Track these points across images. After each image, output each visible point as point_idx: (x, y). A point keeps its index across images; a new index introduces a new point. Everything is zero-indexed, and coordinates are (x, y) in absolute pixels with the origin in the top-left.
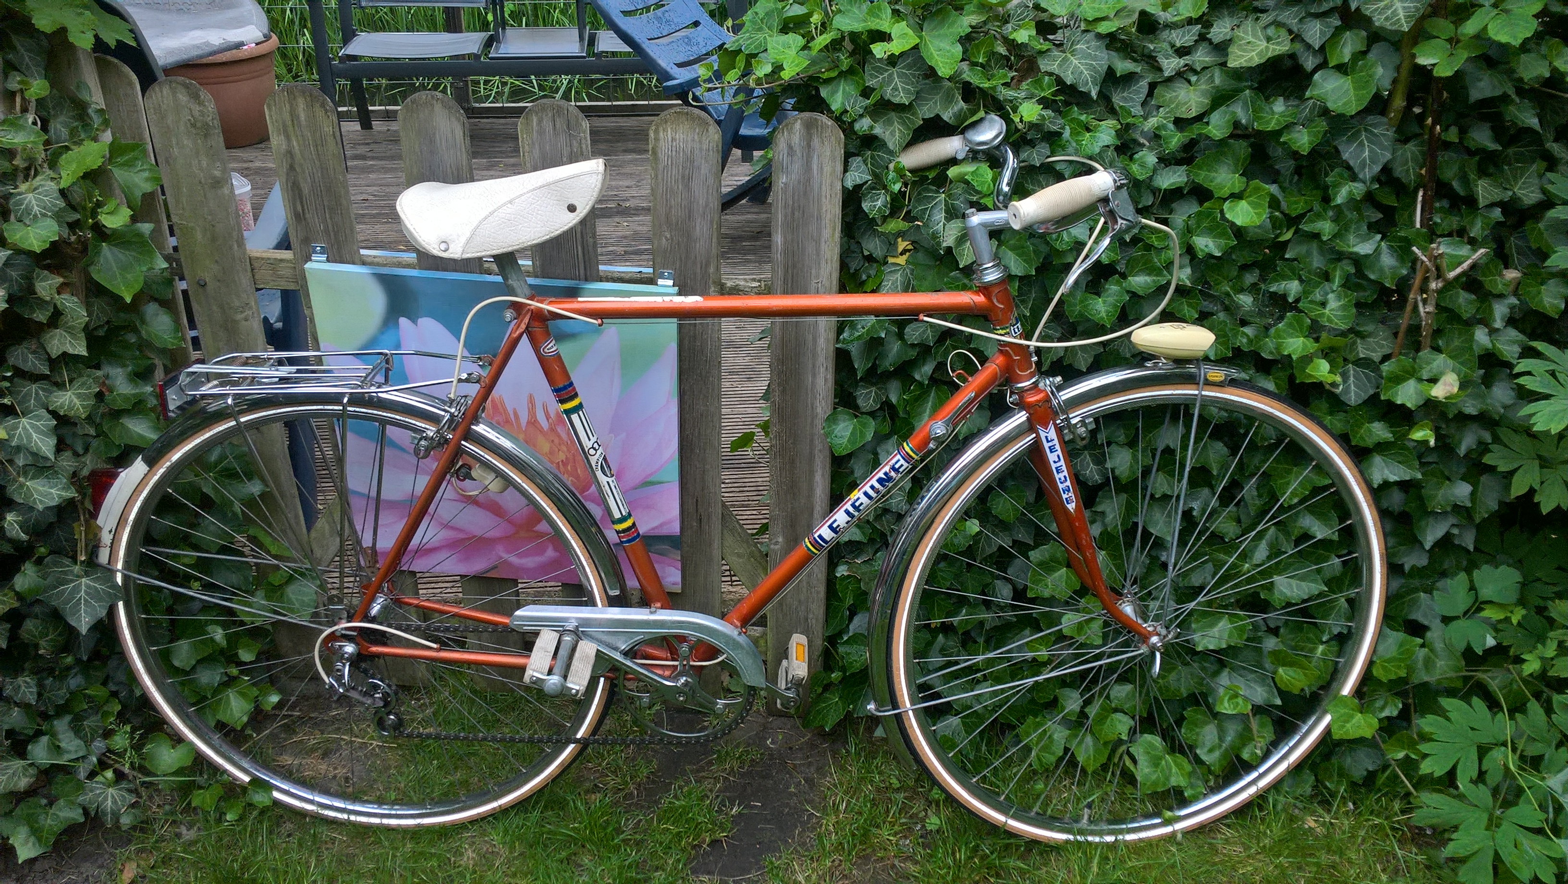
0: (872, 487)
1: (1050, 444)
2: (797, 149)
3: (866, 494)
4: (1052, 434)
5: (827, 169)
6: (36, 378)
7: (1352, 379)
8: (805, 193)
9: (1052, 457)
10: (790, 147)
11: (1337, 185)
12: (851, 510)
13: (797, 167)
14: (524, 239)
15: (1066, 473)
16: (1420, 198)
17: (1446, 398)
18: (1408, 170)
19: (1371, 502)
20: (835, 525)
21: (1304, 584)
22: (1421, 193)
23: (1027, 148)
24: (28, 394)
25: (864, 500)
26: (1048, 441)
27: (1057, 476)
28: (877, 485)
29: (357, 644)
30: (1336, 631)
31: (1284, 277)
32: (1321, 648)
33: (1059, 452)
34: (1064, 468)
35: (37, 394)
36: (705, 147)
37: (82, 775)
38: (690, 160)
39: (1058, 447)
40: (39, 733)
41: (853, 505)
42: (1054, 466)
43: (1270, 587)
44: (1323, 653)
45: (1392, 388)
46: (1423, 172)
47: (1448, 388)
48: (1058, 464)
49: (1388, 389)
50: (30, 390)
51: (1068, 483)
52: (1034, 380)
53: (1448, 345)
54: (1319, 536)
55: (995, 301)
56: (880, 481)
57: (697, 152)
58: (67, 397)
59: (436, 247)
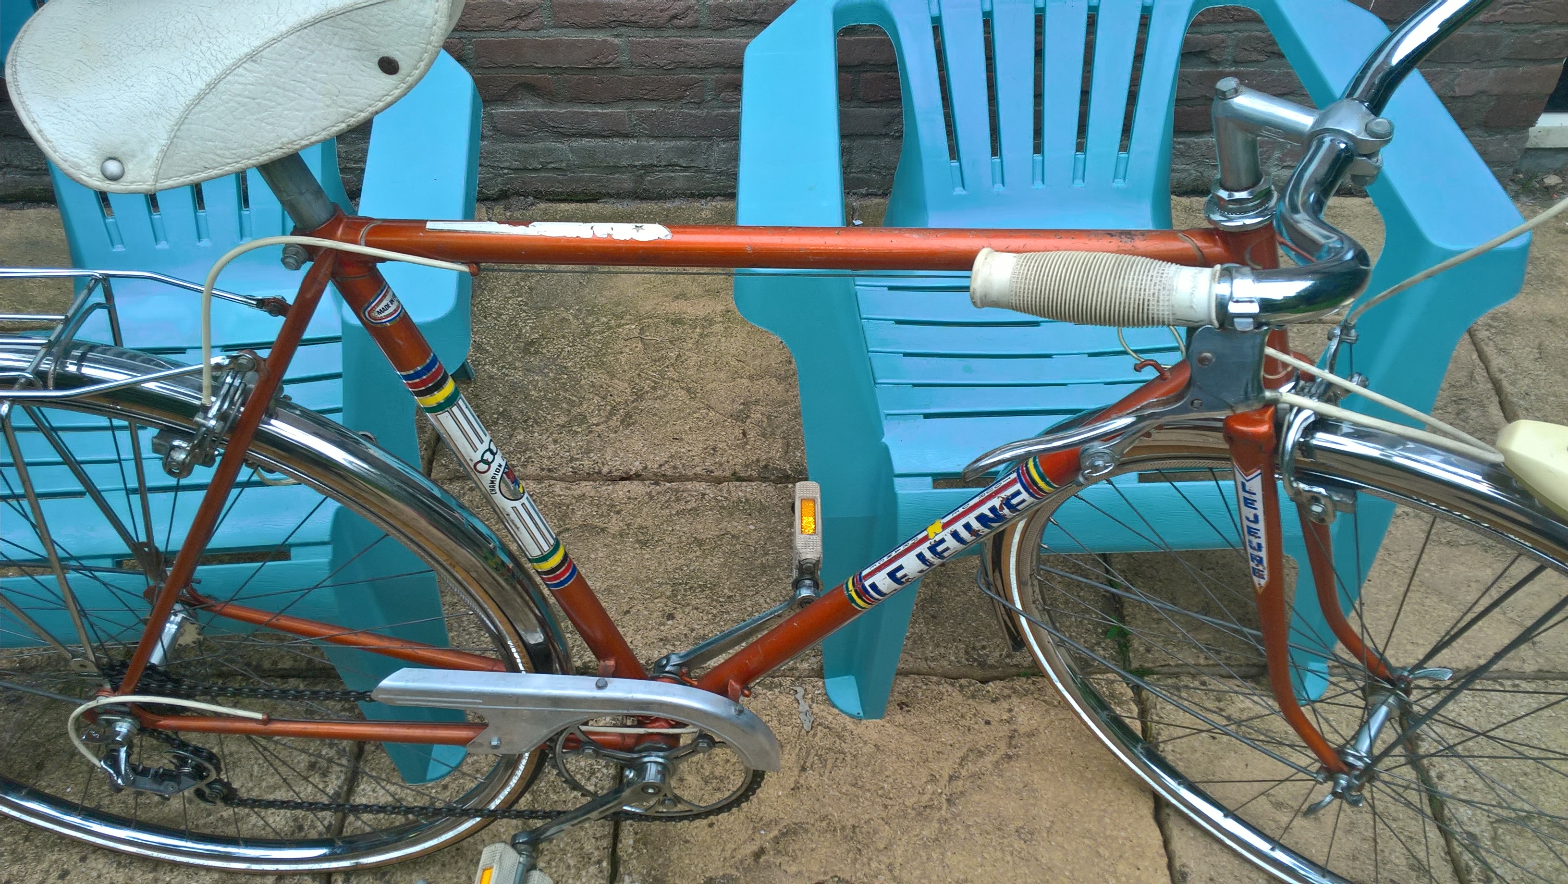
0: (967, 527)
3: (955, 535)
12: (928, 555)
20: (899, 574)
25: (951, 543)
28: (976, 525)
29: (138, 720)
41: (932, 549)
56: (981, 518)
59: (95, 171)
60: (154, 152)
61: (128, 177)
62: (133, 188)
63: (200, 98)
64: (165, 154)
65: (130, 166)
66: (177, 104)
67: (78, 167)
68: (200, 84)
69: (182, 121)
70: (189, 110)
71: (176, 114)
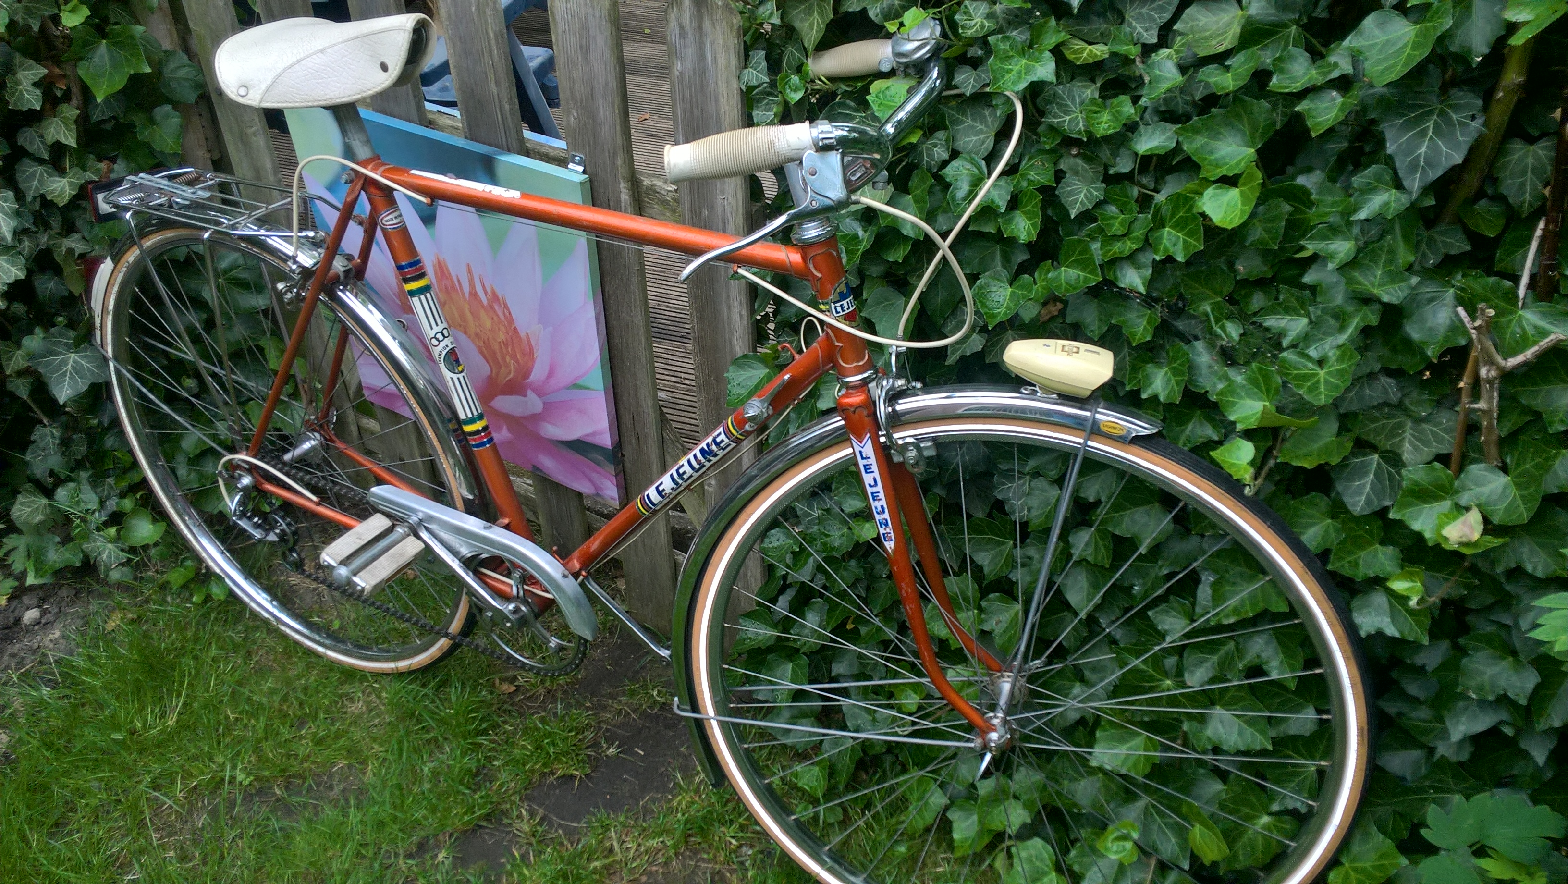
0: (695, 456)
1: (865, 462)
2: (688, 28)
3: (689, 462)
4: (868, 449)
5: (722, 61)
6: (41, 161)
7: (1372, 476)
8: (702, 87)
9: (868, 479)
10: (682, 27)
11: (1370, 189)
12: (675, 476)
13: (690, 52)
14: (332, 95)
15: (883, 502)
16: (1538, 233)
17: (1462, 544)
18: (1523, 185)
19: (1350, 654)
20: (661, 488)
21: (1249, 731)
22: (1542, 225)
23: (968, 68)
24: (33, 175)
25: (687, 468)
26: (863, 458)
27: (874, 504)
28: (699, 456)
29: (254, 477)
30: (1290, 805)
31: (1288, 310)
32: (1265, 819)
33: (877, 474)
34: (882, 495)
35: (41, 175)
36: (597, 14)
37: (93, 526)
38: (585, 27)
39: (875, 468)
40: (69, 479)
41: (677, 471)
42: (869, 490)
43: (1202, 719)
44: (1266, 827)
45: (1410, 505)
46: (1547, 192)
47: (1466, 531)
48: (874, 490)
49: (1404, 506)
50: (35, 172)
51: (886, 515)
52: (865, 375)
53: (1518, 464)
54: (1274, 676)
55: (811, 266)
56: (702, 451)
57: (590, 18)
58: (61, 184)
59: (235, 90)
60: (264, 87)
61: (248, 97)
62: (250, 103)
63: (292, 66)
64: (268, 90)
65: (251, 92)
66: (280, 67)
67: (227, 86)
68: (295, 60)
69: (279, 75)
70: (285, 70)
71: (279, 71)
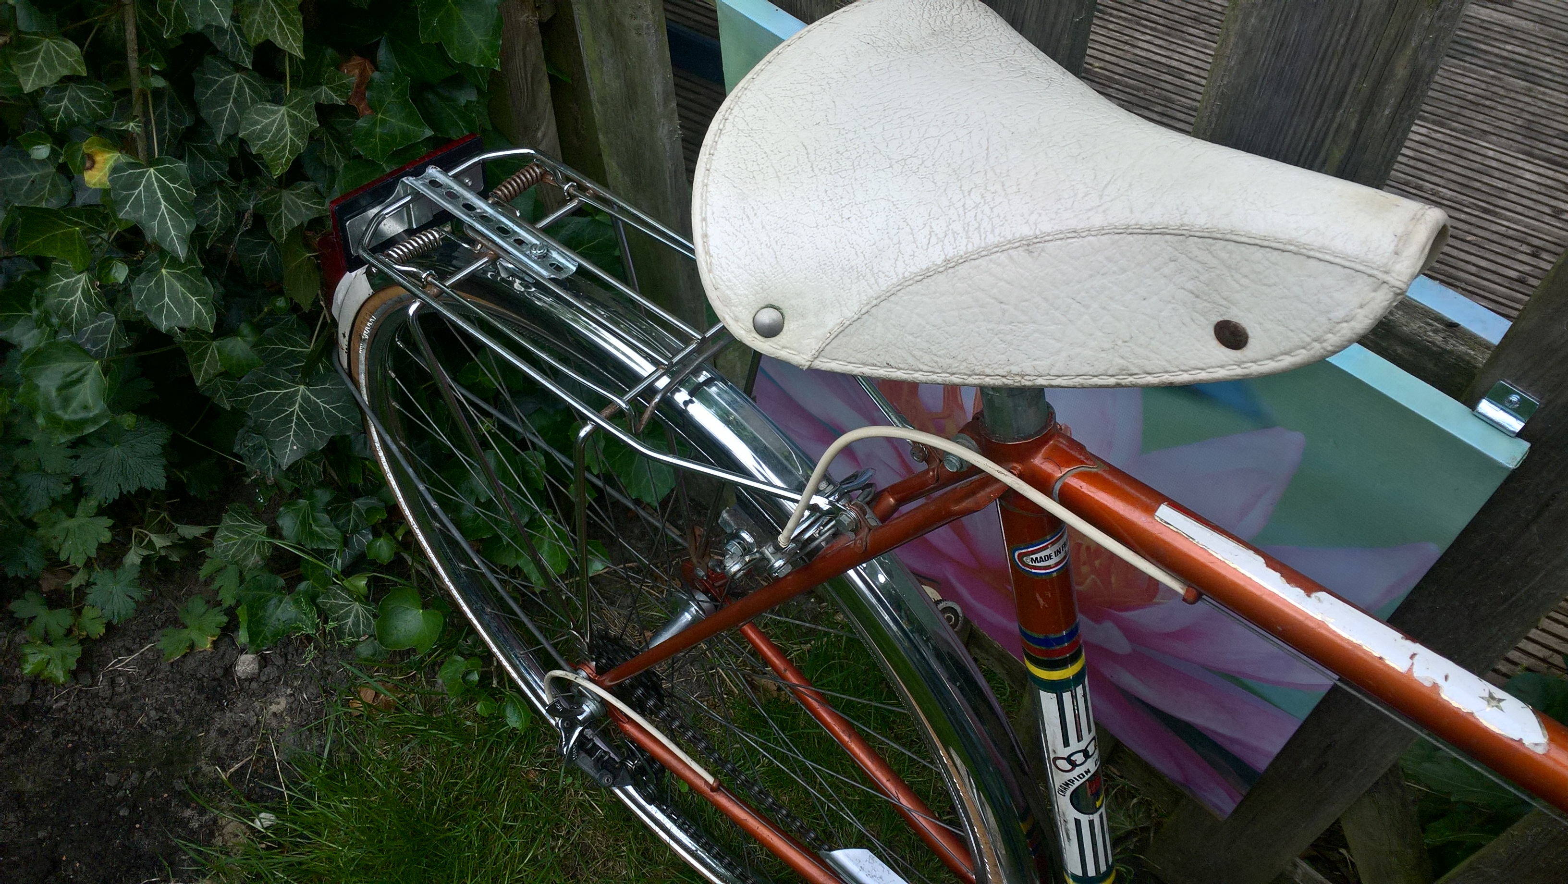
6: (239, 69)
24: (225, 90)
59: (746, 316)
60: (832, 321)
61: (781, 339)
62: (783, 354)
63: (926, 275)
64: (843, 330)
65: (793, 325)
66: (891, 271)
67: (727, 302)
68: (936, 256)
69: (888, 296)
70: (903, 285)
71: (884, 284)
